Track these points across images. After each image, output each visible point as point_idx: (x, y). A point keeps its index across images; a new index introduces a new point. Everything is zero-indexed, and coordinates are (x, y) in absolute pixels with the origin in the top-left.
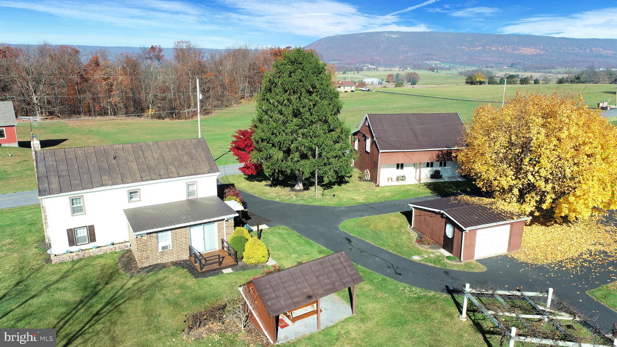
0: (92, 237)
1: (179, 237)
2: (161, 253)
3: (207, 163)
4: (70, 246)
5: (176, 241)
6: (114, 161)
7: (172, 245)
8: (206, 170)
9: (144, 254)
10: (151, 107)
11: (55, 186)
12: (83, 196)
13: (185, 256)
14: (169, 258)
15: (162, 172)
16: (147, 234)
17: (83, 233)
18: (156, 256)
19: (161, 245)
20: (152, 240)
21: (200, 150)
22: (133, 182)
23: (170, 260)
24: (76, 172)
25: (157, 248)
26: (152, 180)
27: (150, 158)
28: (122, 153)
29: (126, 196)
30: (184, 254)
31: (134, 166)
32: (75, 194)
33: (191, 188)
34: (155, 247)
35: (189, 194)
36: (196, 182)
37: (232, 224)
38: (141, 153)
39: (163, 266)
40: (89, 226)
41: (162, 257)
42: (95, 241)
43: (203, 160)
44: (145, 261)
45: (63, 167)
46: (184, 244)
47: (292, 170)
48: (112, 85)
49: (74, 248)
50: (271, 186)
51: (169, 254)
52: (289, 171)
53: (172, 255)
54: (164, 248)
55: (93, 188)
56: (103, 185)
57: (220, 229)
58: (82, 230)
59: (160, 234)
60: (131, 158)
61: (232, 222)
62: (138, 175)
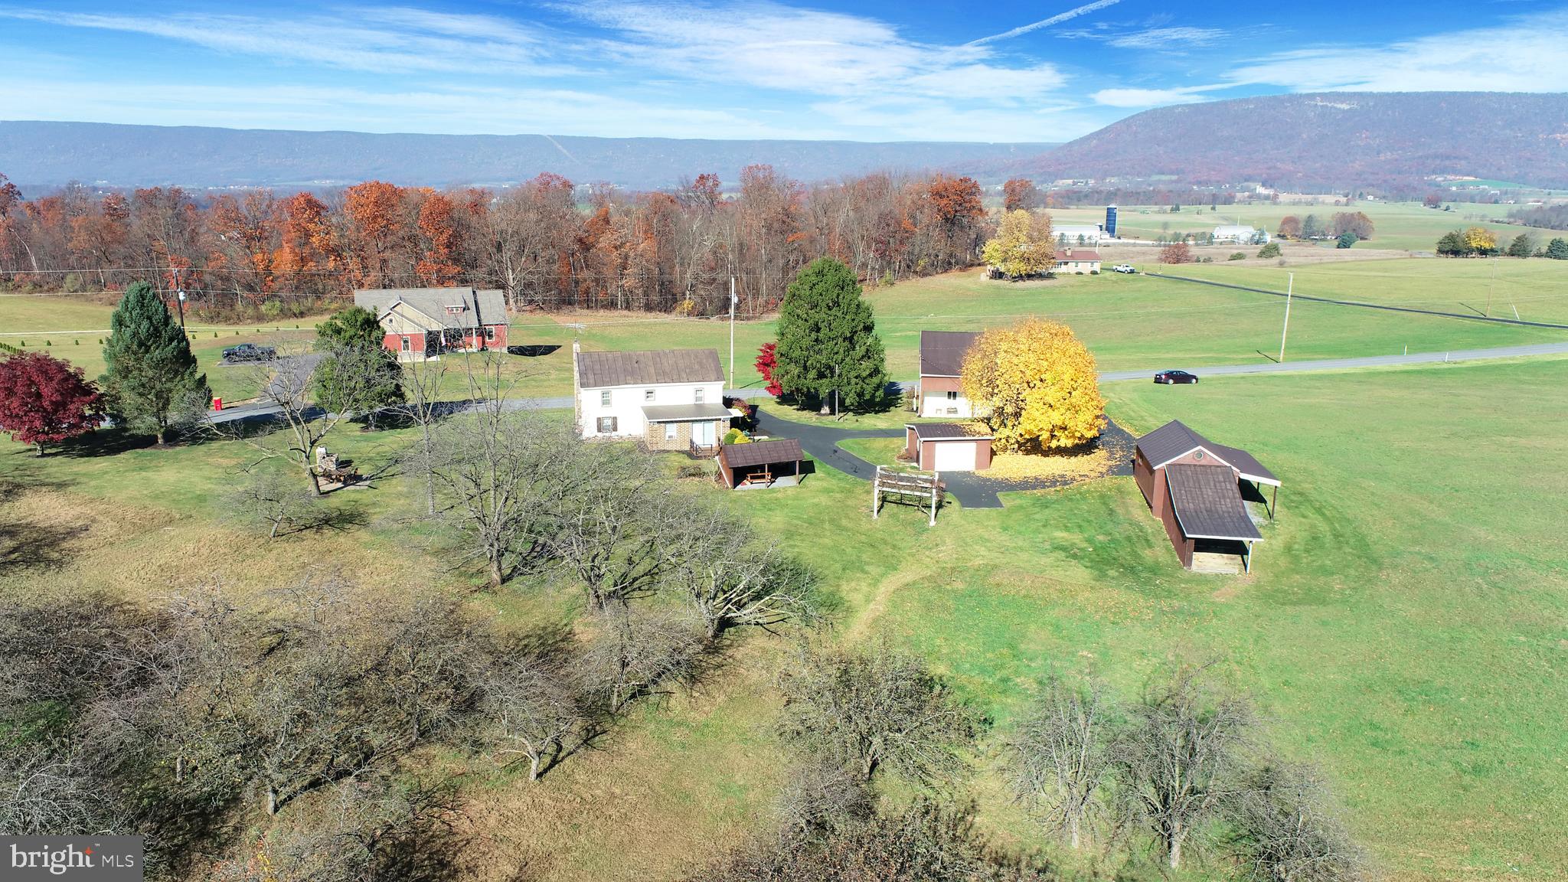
0: (615, 429)
1: (682, 430)
2: (668, 441)
3: (716, 372)
4: (598, 432)
5: (680, 432)
6: (636, 365)
7: (677, 435)
8: (713, 378)
9: (655, 439)
10: (688, 296)
11: (592, 381)
12: (611, 391)
13: (687, 448)
14: (673, 445)
15: (675, 377)
16: (658, 422)
17: (608, 422)
18: (664, 443)
19: (668, 434)
20: (660, 428)
21: (710, 360)
22: (650, 383)
23: (675, 448)
24: (607, 372)
25: (664, 436)
26: (666, 383)
27: (666, 364)
28: (643, 359)
29: (644, 394)
30: (686, 445)
31: (652, 370)
32: (605, 388)
33: (699, 394)
34: (662, 434)
35: (697, 399)
36: (703, 388)
37: (728, 426)
38: (658, 359)
39: (668, 451)
40: (613, 417)
41: (668, 445)
43: (711, 369)
44: (654, 446)
45: (597, 367)
46: (687, 436)
47: (808, 388)
49: (600, 435)
50: (798, 410)
51: (674, 443)
52: (805, 390)
53: (677, 444)
54: (669, 437)
55: (619, 385)
56: (626, 384)
57: (717, 428)
58: (608, 420)
59: (668, 425)
60: (651, 363)
61: (728, 423)
62: (655, 377)
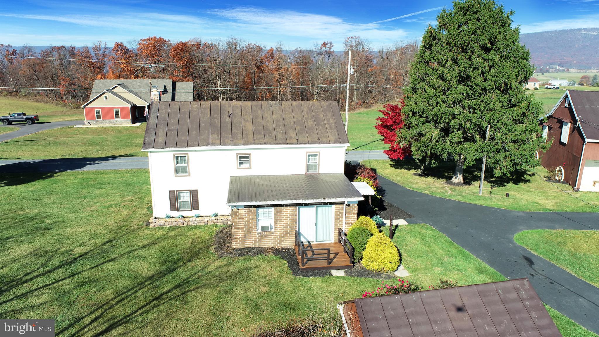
0: (195, 204)
1: (283, 218)
2: (260, 234)
3: (335, 131)
4: (171, 210)
5: (280, 222)
6: (228, 119)
7: (275, 226)
8: (332, 138)
9: (240, 231)
10: (315, 98)
11: (161, 139)
12: (187, 154)
13: (290, 244)
14: (269, 241)
15: (279, 136)
16: (245, 207)
17: (185, 198)
18: (254, 236)
19: (261, 223)
20: (250, 215)
21: (329, 115)
22: (243, 144)
23: (270, 245)
24: (185, 127)
25: (256, 226)
26: (265, 144)
27: (269, 119)
28: (239, 111)
29: (235, 160)
30: (288, 241)
31: (249, 126)
32: (180, 150)
33: (312, 161)
34: (253, 225)
35: (309, 167)
36: (319, 152)
37: (355, 211)
38: (260, 112)
39: (260, 251)
40: (192, 191)
41: (261, 240)
42: (198, 209)
43: (331, 127)
44: (240, 241)
45: (174, 121)
46: (290, 227)
47: (449, 154)
48: (282, 76)
49: (175, 214)
50: (420, 175)
51: (269, 238)
52: (445, 156)
53: (274, 239)
54: (263, 228)
55: (199, 146)
56: (210, 144)
57: (338, 216)
58: (185, 194)
59: (261, 210)
60: (248, 117)
61: (355, 208)
62: (251, 137)
